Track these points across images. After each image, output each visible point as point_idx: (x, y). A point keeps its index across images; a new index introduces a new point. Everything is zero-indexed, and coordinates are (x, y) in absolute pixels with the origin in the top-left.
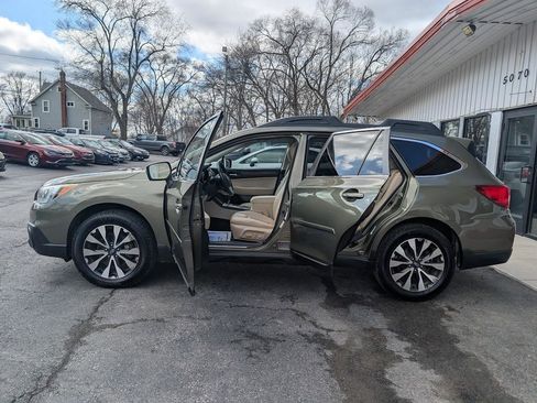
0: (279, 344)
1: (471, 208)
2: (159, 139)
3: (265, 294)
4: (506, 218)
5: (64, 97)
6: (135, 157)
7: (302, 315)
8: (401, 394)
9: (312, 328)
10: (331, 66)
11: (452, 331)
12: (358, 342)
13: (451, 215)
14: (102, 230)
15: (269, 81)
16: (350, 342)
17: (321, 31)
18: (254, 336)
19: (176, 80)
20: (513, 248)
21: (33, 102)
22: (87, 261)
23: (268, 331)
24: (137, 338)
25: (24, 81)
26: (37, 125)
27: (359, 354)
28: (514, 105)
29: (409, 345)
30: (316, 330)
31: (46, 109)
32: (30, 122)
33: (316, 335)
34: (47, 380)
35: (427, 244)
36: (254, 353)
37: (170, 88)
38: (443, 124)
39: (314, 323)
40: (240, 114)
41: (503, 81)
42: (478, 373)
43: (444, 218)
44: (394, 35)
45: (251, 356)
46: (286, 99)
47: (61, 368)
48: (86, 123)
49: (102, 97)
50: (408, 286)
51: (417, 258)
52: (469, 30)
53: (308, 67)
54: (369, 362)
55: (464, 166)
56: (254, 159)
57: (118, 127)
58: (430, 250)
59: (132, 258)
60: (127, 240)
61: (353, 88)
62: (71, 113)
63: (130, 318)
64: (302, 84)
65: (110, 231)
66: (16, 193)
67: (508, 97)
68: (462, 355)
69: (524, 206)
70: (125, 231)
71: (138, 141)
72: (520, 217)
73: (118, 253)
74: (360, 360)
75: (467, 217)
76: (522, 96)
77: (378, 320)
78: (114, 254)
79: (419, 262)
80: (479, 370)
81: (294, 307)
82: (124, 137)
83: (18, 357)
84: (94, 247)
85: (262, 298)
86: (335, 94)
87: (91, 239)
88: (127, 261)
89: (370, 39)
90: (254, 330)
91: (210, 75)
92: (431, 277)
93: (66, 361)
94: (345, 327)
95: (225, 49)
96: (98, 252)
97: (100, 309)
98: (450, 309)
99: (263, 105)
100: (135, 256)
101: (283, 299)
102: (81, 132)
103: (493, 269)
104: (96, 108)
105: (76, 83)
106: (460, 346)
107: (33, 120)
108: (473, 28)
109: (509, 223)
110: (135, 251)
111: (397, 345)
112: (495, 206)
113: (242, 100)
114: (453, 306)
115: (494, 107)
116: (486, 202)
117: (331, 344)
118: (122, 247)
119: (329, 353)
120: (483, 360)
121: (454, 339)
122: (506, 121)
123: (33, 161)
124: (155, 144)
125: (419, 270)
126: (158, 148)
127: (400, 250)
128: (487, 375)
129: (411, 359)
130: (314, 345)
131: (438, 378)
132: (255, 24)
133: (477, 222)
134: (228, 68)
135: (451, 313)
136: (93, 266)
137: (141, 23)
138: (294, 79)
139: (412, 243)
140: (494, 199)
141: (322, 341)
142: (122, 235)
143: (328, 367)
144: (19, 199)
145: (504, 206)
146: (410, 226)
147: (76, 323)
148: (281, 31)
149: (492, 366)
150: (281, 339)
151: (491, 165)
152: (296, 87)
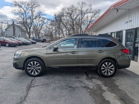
0: (77, 89)
1: (120, 54)
2: (39, 38)
3: (72, 77)
4: (128, 57)
5: (14, 28)
6: (33, 43)
7: (81, 82)
8: (107, 99)
9: (84, 85)
10: (82, 19)
11: (117, 84)
12: (95, 87)
13: (115, 56)
14: (32, 63)
15: (66, 23)
16: (93, 88)
17: (79, 10)
18: (70, 87)
19: (42, 23)
20: (131, 64)
21: (6, 29)
22: (28, 70)
23: (74, 86)
24: (43, 89)
25: (3, 24)
26: (7, 35)
27: (96, 90)
28: (128, 29)
29: (107, 88)
30: (85, 85)
31: (9, 31)
32: (5, 35)
33: (85, 86)
34: (24, 99)
35: (110, 64)
36: (71, 91)
37: (41, 25)
38: (111, 33)
39: (84, 84)
40: (59, 31)
41: (125, 23)
42: (124, 94)
43: (113, 57)
44: (97, 11)
45: (71, 92)
46: (71, 27)
47: (26, 96)
48: (20, 35)
49: (24, 28)
50: (106, 74)
51: (108, 67)
52: (116, 11)
53: (76, 19)
54: (98, 92)
55: (118, 45)
56: (65, 43)
57: (28, 35)
58: (111, 65)
59: (39, 69)
60: (38, 65)
61: (88, 24)
62: (15, 32)
63: (40, 84)
64: (75, 23)
65: (34, 63)
66: (4, 53)
67: (127, 27)
68: (120, 90)
69: (132, 53)
70: (37, 63)
71: (33, 39)
72: (132, 56)
73: (36, 68)
74: (96, 92)
75: (119, 57)
76: (130, 27)
77: (99, 82)
78: (35, 68)
79: (108, 68)
80: (124, 93)
81: (79, 80)
82: (30, 38)
83: (16, 94)
84: (30, 67)
85: (71, 78)
86: (83, 25)
87: (29, 65)
88: (38, 70)
89: (91, 12)
90: (70, 86)
91: (51, 22)
92: (111, 72)
93: (27, 94)
94: (92, 84)
95: (55, 15)
96: (31, 68)
97: (32, 82)
98: (116, 79)
99: (65, 29)
100: (40, 69)
101: (76, 78)
102: (18, 37)
103: (126, 69)
104: (22, 31)
105: (17, 25)
106: (119, 88)
107: (6, 34)
108: (118, 11)
109: (129, 58)
110: (40, 68)
111: (104, 88)
112: (125, 54)
113: (60, 28)
114: (117, 78)
115: (124, 29)
116: (123, 53)
117: (89, 88)
118: (37, 67)
119: (89, 90)
120: (125, 91)
121: (118, 86)
122: (127, 33)
123: (7, 45)
124: (38, 40)
125: (108, 70)
126: (39, 40)
127: (103, 65)
128: (126, 94)
129: (108, 91)
130: (85, 89)
131: (115, 95)
132: (63, 9)
133: (121, 58)
134: (56, 20)
135: (117, 80)
136: (30, 72)
137: (34, 9)
138: (73, 22)
139: (106, 63)
140: (125, 52)
141: (87, 88)
142: (37, 64)
143: (89, 94)
144: (6, 55)
145: (128, 54)
146: (106, 59)
147: (28, 85)
148: (69, 10)
149: (127, 92)
150: (77, 87)
151: (124, 43)
152: (73, 24)
